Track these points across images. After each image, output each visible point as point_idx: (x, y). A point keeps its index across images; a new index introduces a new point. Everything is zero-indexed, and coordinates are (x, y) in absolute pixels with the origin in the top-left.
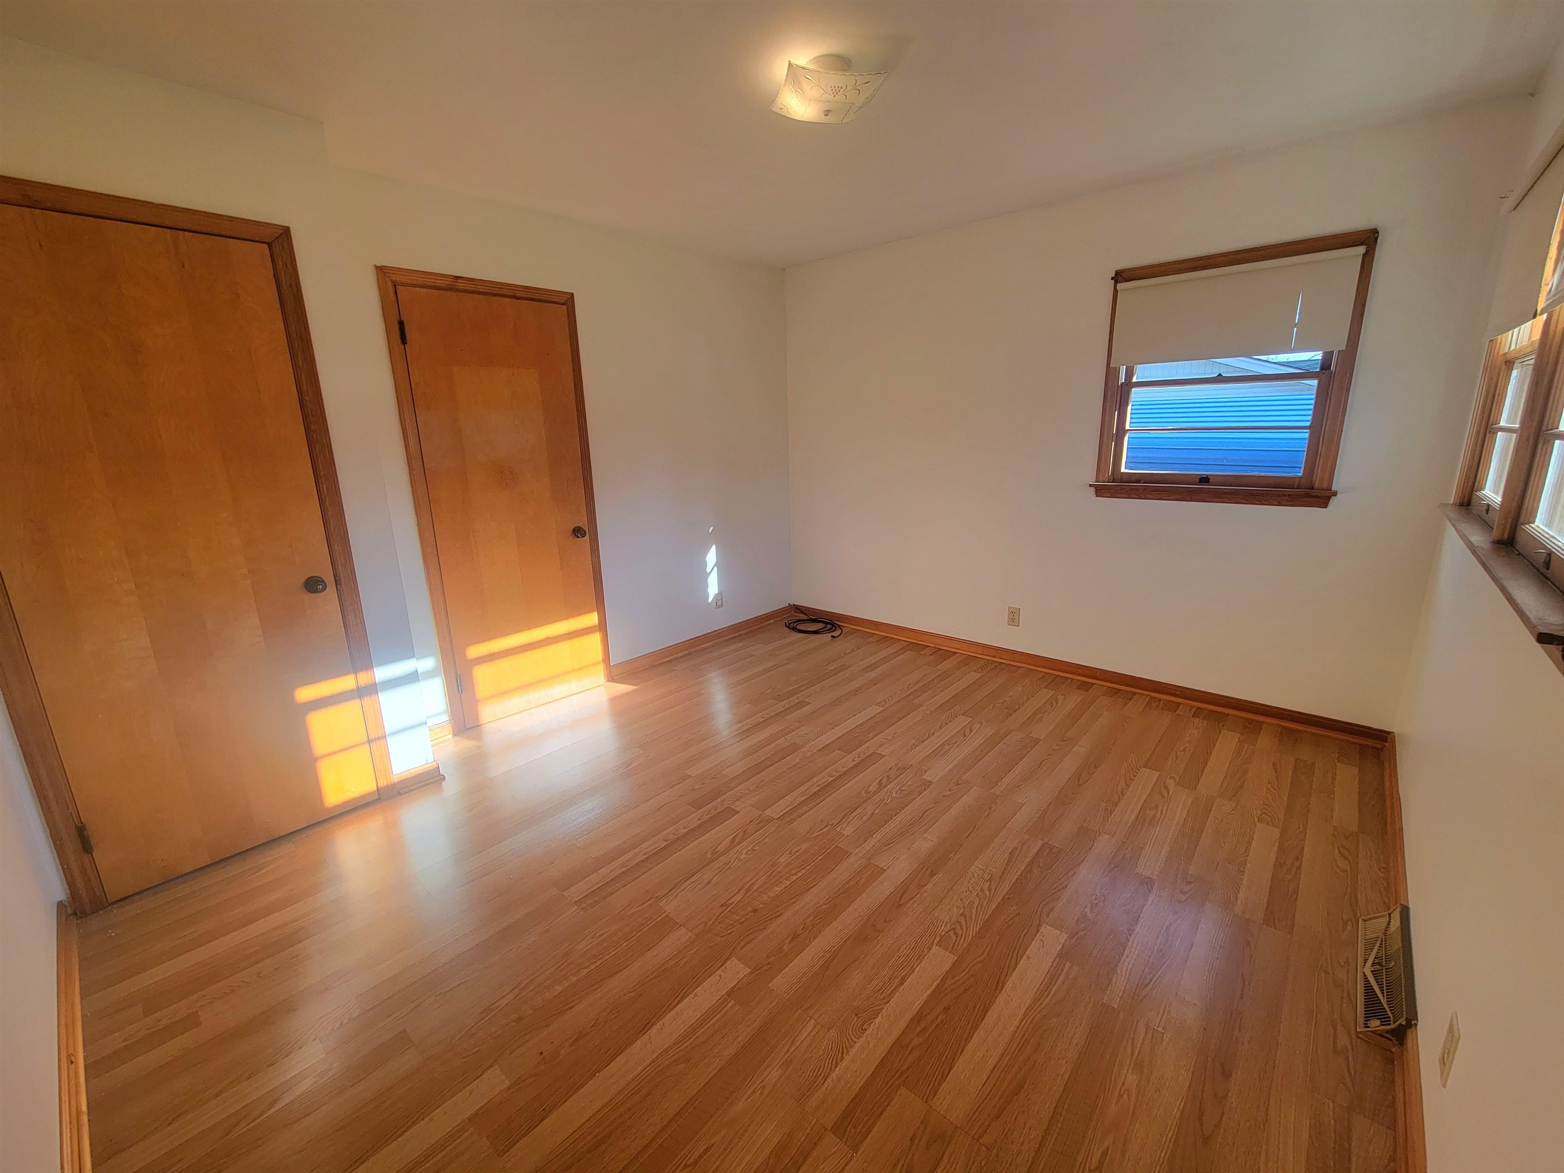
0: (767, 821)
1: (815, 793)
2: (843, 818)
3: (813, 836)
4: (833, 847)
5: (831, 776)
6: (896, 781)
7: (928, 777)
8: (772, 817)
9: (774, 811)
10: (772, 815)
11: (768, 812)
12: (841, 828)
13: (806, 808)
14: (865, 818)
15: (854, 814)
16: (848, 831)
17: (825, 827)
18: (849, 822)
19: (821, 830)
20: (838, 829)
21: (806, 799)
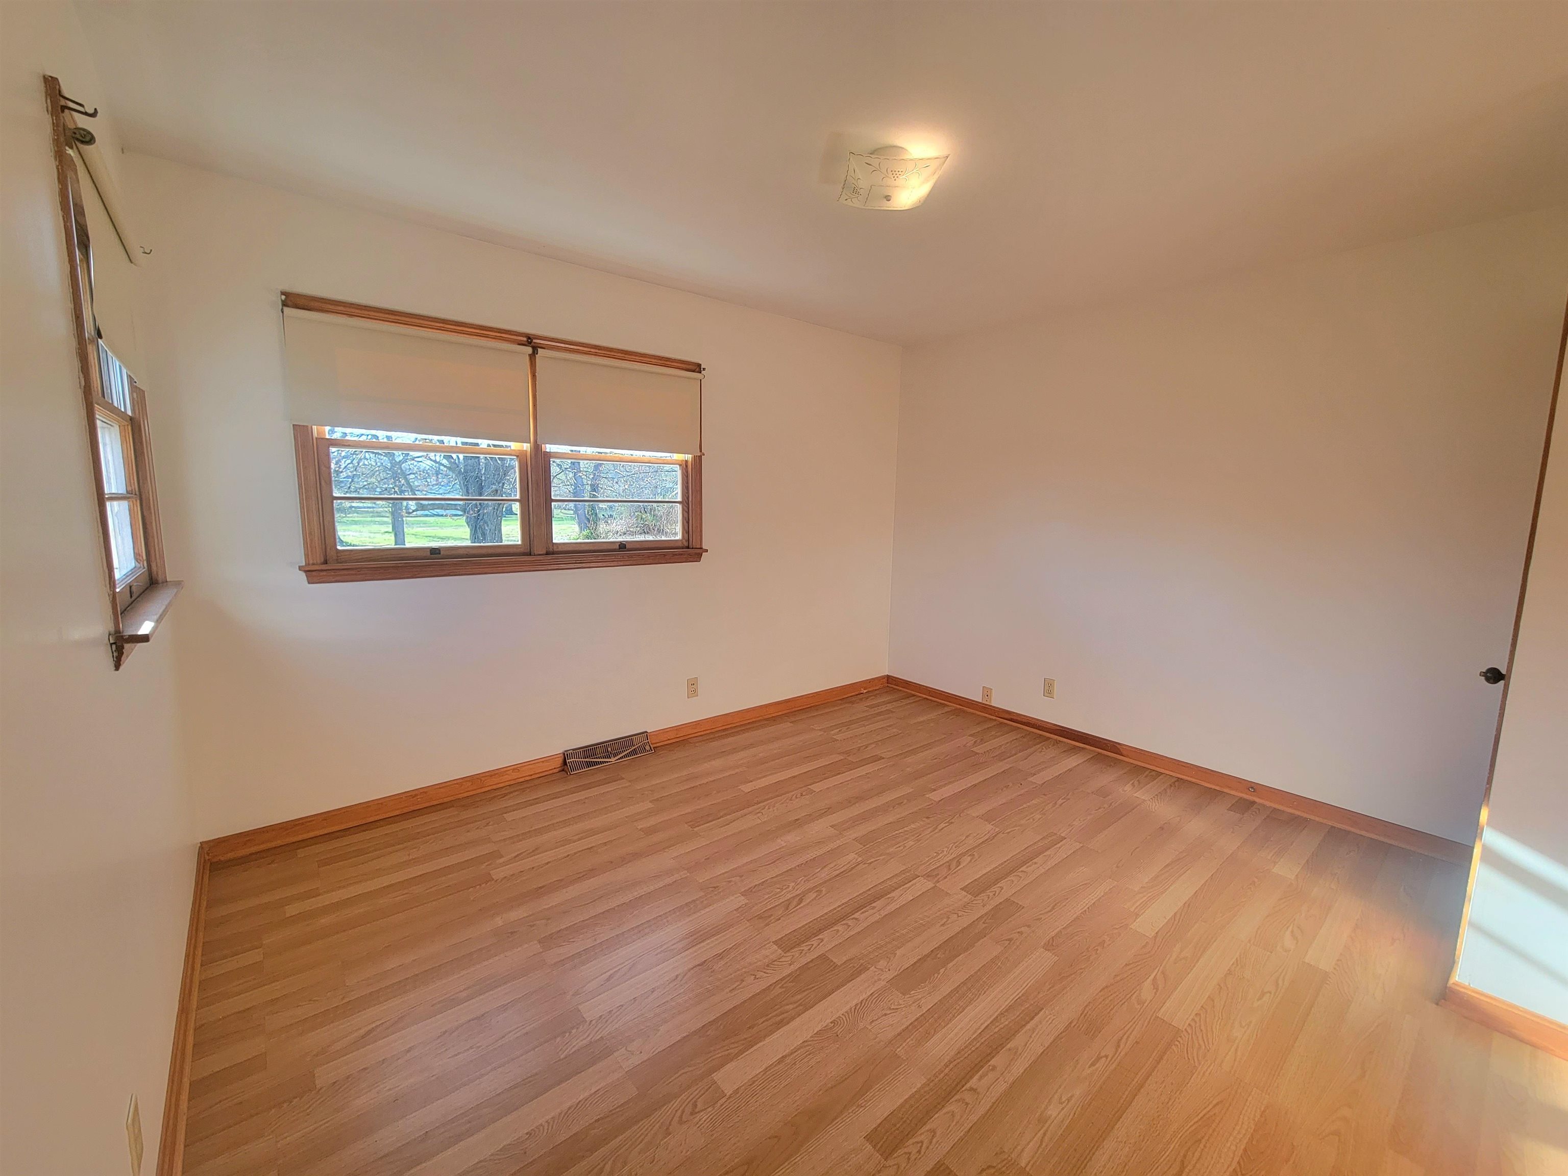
0: (928, 876)
1: (879, 899)
2: (853, 868)
3: (883, 857)
4: (868, 846)
5: (856, 919)
6: (781, 901)
7: (743, 900)
8: (925, 879)
9: (922, 885)
10: (925, 881)
11: (930, 885)
12: (856, 860)
13: (889, 883)
14: (832, 865)
15: (842, 870)
16: (852, 856)
17: (872, 862)
18: (848, 863)
19: (876, 860)
20: (860, 859)
21: (889, 893)
